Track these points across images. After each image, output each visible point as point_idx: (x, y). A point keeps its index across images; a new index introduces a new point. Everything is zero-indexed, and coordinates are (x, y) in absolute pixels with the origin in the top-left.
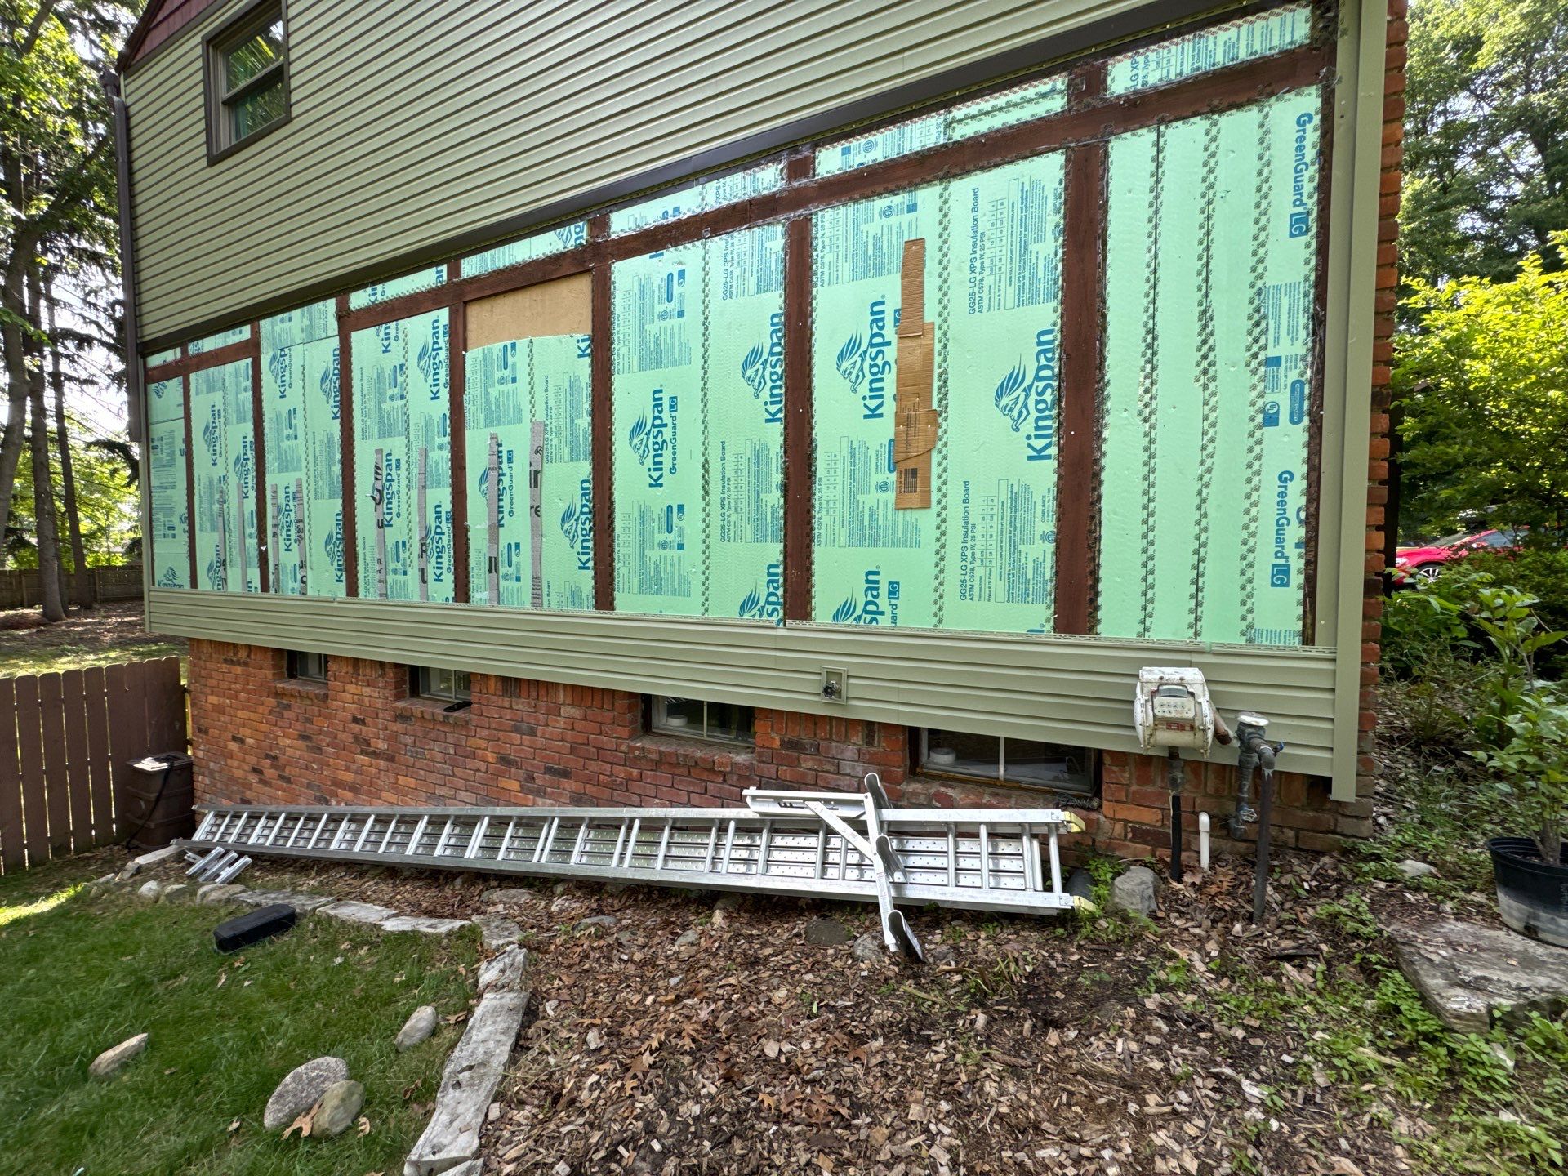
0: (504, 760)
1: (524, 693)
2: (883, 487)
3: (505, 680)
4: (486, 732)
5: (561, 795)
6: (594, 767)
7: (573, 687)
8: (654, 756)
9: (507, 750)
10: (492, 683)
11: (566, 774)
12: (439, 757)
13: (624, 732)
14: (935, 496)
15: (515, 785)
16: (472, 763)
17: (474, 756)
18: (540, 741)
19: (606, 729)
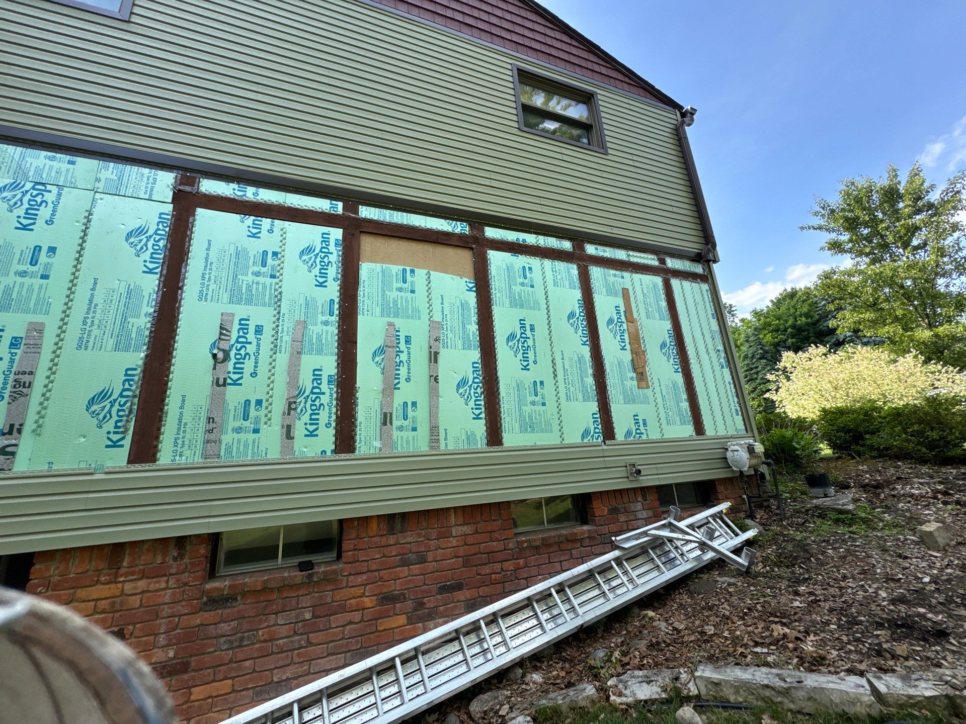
2: (632, 379)
14: (650, 384)
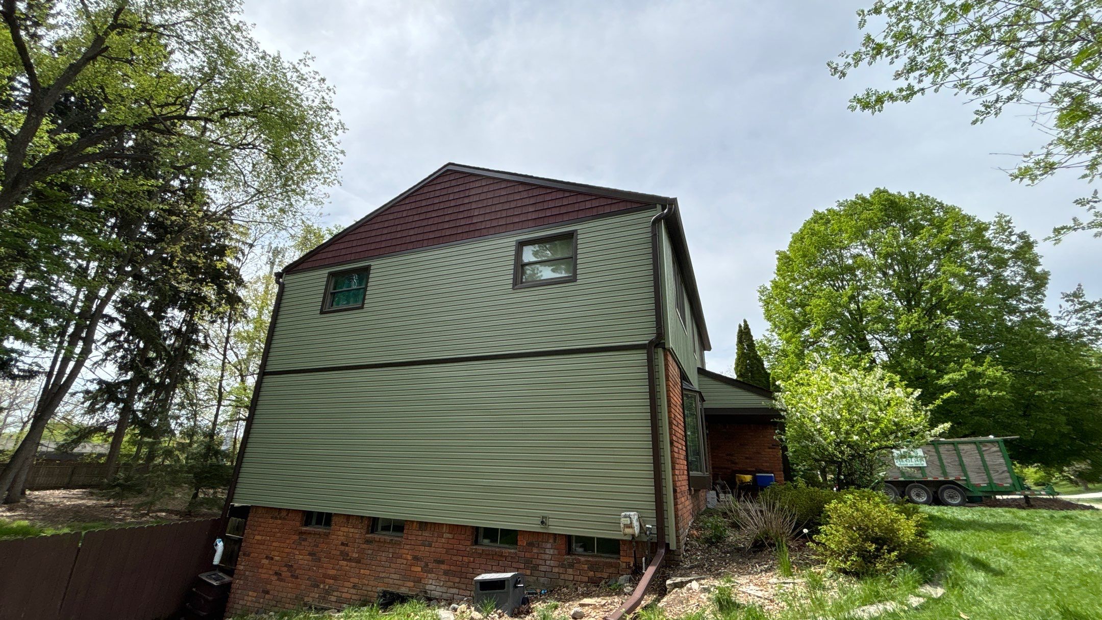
0: (416, 558)
1: (429, 529)
3: (421, 523)
4: (408, 547)
5: (439, 571)
6: (455, 558)
7: (450, 525)
8: (481, 552)
9: (417, 554)
10: (415, 524)
11: (442, 562)
12: (384, 559)
13: (469, 543)
15: (419, 569)
16: (399, 561)
17: (401, 557)
18: (433, 549)
19: (462, 542)
